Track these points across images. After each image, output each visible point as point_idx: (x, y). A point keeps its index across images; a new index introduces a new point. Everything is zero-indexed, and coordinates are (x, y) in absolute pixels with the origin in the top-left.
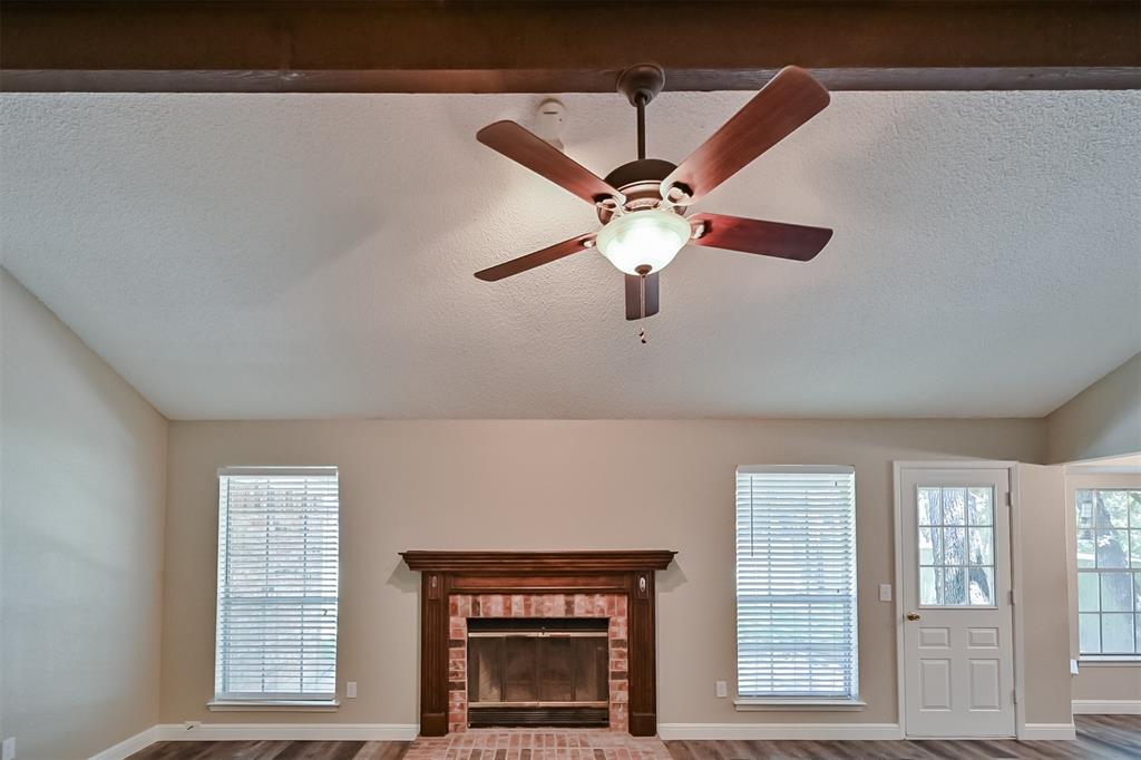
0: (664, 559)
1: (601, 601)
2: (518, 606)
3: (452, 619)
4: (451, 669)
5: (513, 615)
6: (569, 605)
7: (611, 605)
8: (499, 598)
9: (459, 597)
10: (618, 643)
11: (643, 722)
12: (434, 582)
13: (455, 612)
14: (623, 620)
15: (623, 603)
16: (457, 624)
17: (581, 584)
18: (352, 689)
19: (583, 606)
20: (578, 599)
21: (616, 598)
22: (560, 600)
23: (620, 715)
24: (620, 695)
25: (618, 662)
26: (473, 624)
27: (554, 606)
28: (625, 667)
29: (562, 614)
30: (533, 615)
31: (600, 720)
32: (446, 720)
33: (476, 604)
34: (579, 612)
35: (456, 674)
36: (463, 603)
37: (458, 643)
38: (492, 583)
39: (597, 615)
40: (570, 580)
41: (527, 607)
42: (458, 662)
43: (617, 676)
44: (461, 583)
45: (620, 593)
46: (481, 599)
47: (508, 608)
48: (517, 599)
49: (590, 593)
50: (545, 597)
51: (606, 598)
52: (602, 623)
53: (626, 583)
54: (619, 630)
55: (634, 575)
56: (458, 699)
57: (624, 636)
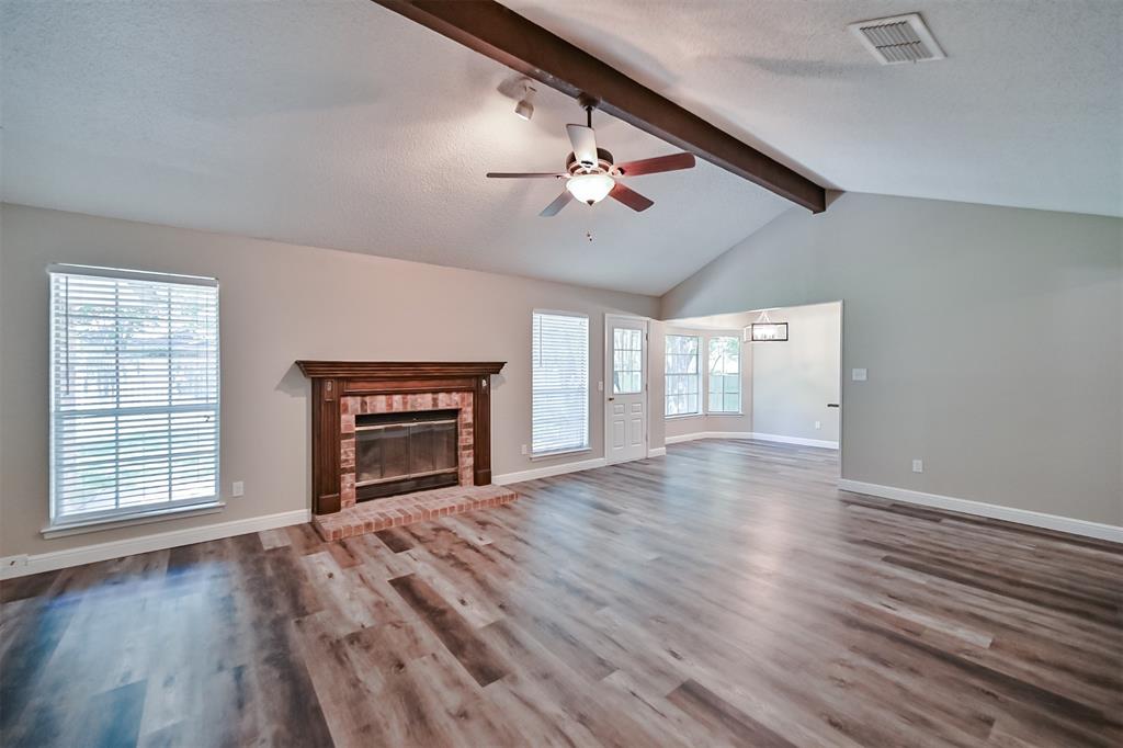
0: (497, 367)
1: (456, 397)
2: (398, 403)
3: (343, 417)
4: (343, 457)
5: (394, 411)
6: (435, 400)
7: (463, 399)
8: (383, 398)
9: (349, 398)
10: (468, 425)
11: (482, 476)
12: (329, 386)
13: (346, 411)
14: (470, 409)
15: (470, 398)
16: (347, 421)
17: (444, 384)
18: (238, 488)
19: (445, 401)
20: (441, 396)
21: (466, 394)
22: (429, 397)
23: (468, 474)
24: (467, 460)
25: (467, 438)
26: (360, 420)
27: (424, 402)
28: (471, 441)
29: (430, 408)
30: (409, 409)
31: (454, 480)
32: (339, 500)
33: (364, 404)
34: (442, 406)
35: (346, 461)
36: (353, 404)
37: (348, 436)
38: (379, 386)
39: (454, 407)
40: (437, 382)
41: (405, 403)
42: (348, 451)
43: (465, 448)
44: (353, 387)
45: (468, 391)
46: (368, 399)
47: (390, 405)
48: (397, 398)
49: (449, 391)
50: (417, 396)
51: (460, 395)
52: (454, 413)
53: (473, 383)
54: (468, 416)
55: (479, 378)
56: (348, 483)
57: (470, 420)
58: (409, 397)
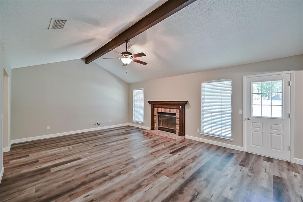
1: (175, 110)
4: (155, 120)
5: (162, 112)
6: (170, 110)
7: (176, 111)
8: (160, 109)
12: (152, 106)
13: (155, 111)
14: (178, 114)
15: (178, 111)
16: (155, 113)
17: (171, 107)
18: (145, 121)
19: (173, 111)
20: (171, 109)
21: (177, 110)
22: (169, 109)
24: (178, 128)
25: (178, 122)
26: (158, 113)
27: (168, 111)
29: (169, 112)
30: (165, 112)
31: (175, 132)
32: (154, 128)
34: (171, 112)
36: (156, 109)
37: (156, 116)
38: (160, 106)
39: (174, 113)
43: (177, 124)
44: (157, 106)
46: (158, 109)
48: (163, 109)
49: (173, 108)
50: (167, 109)
51: (176, 110)
52: (175, 114)
53: (178, 107)
54: (178, 116)
55: (179, 105)
56: (156, 125)
57: (178, 117)
58: (165, 109)
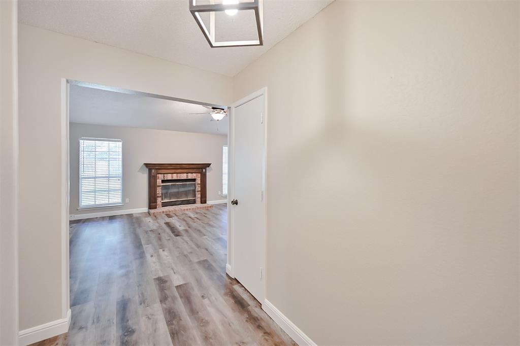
0: (209, 165)
1: (194, 175)
2: (175, 177)
3: (158, 180)
4: (158, 193)
5: (174, 179)
6: (187, 176)
7: (197, 176)
8: (170, 175)
9: (160, 175)
10: (198, 184)
11: (203, 201)
12: (153, 171)
13: (158, 179)
14: (199, 179)
15: (199, 175)
16: (159, 182)
17: (190, 171)
18: (127, 200)
19: (190, 176)
20: (189, 174)
21: (198, 174)
22: (185, 174)
23: (198, 200)
24: (198, 195)
25: (198, 188)
26: (163, 181)
27: (184, 176)
28: (200, 190)
29: (186, 178)
30: (179, 178)
31: (194, 202)
32: (156, 205)
33: (164, 176)
34: (189, 178)
35: (159, 194)
36: (161, 177)
37: (159, 186)
38: (169, 171)
39: (194, 178)
40: (188, 170)
41: (177, 177)
42: (159, 191)
43: (198, 191)
44: (160, 171)
45: (199, 173)
47: (172, 177)
48: (175, 175)
49: (192, 173)
50: (181, 174)
51: (196, 174)
52: (194, 180)
53: (200, 170)
54: (198, 181)
55: (202, 169)
56: (159, 201)
57: (199, 182)
58: (179, 175)
